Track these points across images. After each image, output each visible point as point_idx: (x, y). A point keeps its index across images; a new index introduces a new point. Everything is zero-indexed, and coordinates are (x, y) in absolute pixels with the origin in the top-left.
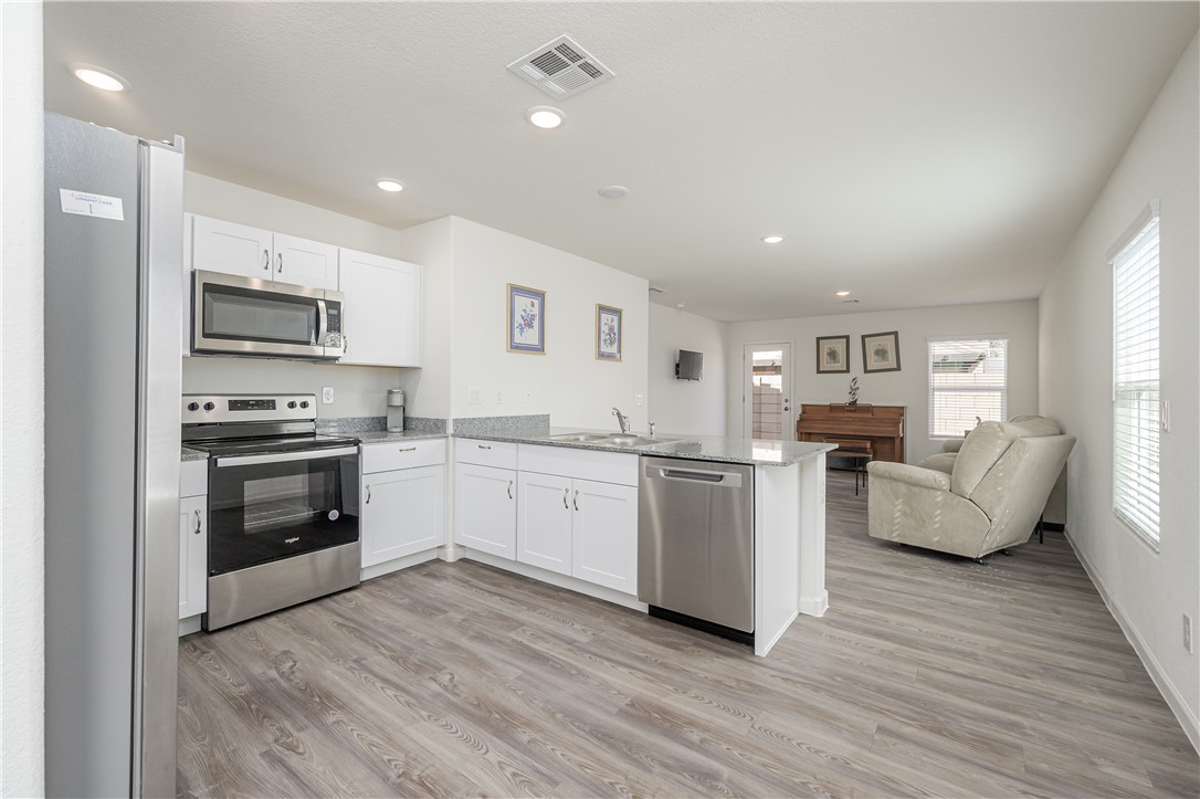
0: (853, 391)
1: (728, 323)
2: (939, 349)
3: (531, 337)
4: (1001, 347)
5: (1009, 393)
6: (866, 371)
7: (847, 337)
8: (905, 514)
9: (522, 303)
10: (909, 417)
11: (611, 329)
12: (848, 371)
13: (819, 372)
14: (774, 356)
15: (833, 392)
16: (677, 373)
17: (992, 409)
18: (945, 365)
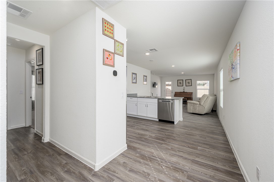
0: (184, 89)
1: (161, 77)
2: (198, 82)
3: (135, 81)
4: (208, 82)
5: (210, 90)
6: (186, 86)
7: (183, 80)
8: (193, 108)
9: (134, 75)
10: (193, 94)
11: (145, 79)
12: (183, 86)
13: (178, 86)
14: (170, 83)
15: (180, 89)
16: (153, 86)
17: (207, 92)
18: (199, 85)
